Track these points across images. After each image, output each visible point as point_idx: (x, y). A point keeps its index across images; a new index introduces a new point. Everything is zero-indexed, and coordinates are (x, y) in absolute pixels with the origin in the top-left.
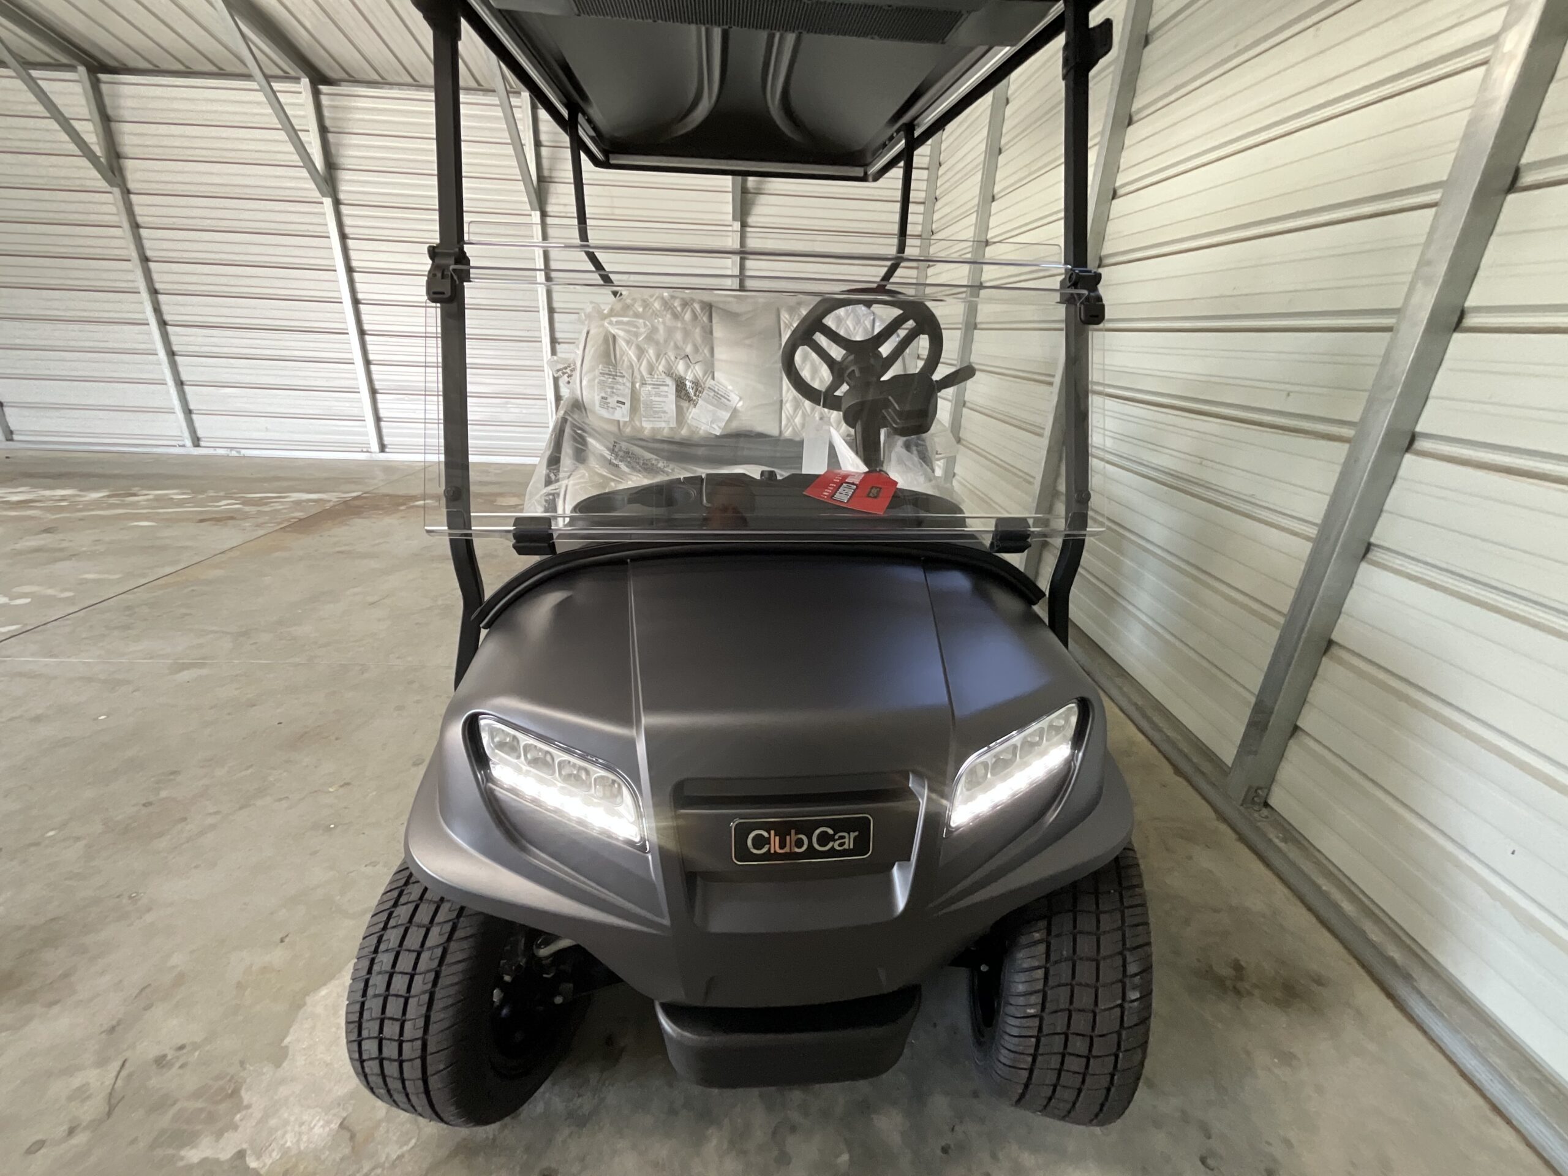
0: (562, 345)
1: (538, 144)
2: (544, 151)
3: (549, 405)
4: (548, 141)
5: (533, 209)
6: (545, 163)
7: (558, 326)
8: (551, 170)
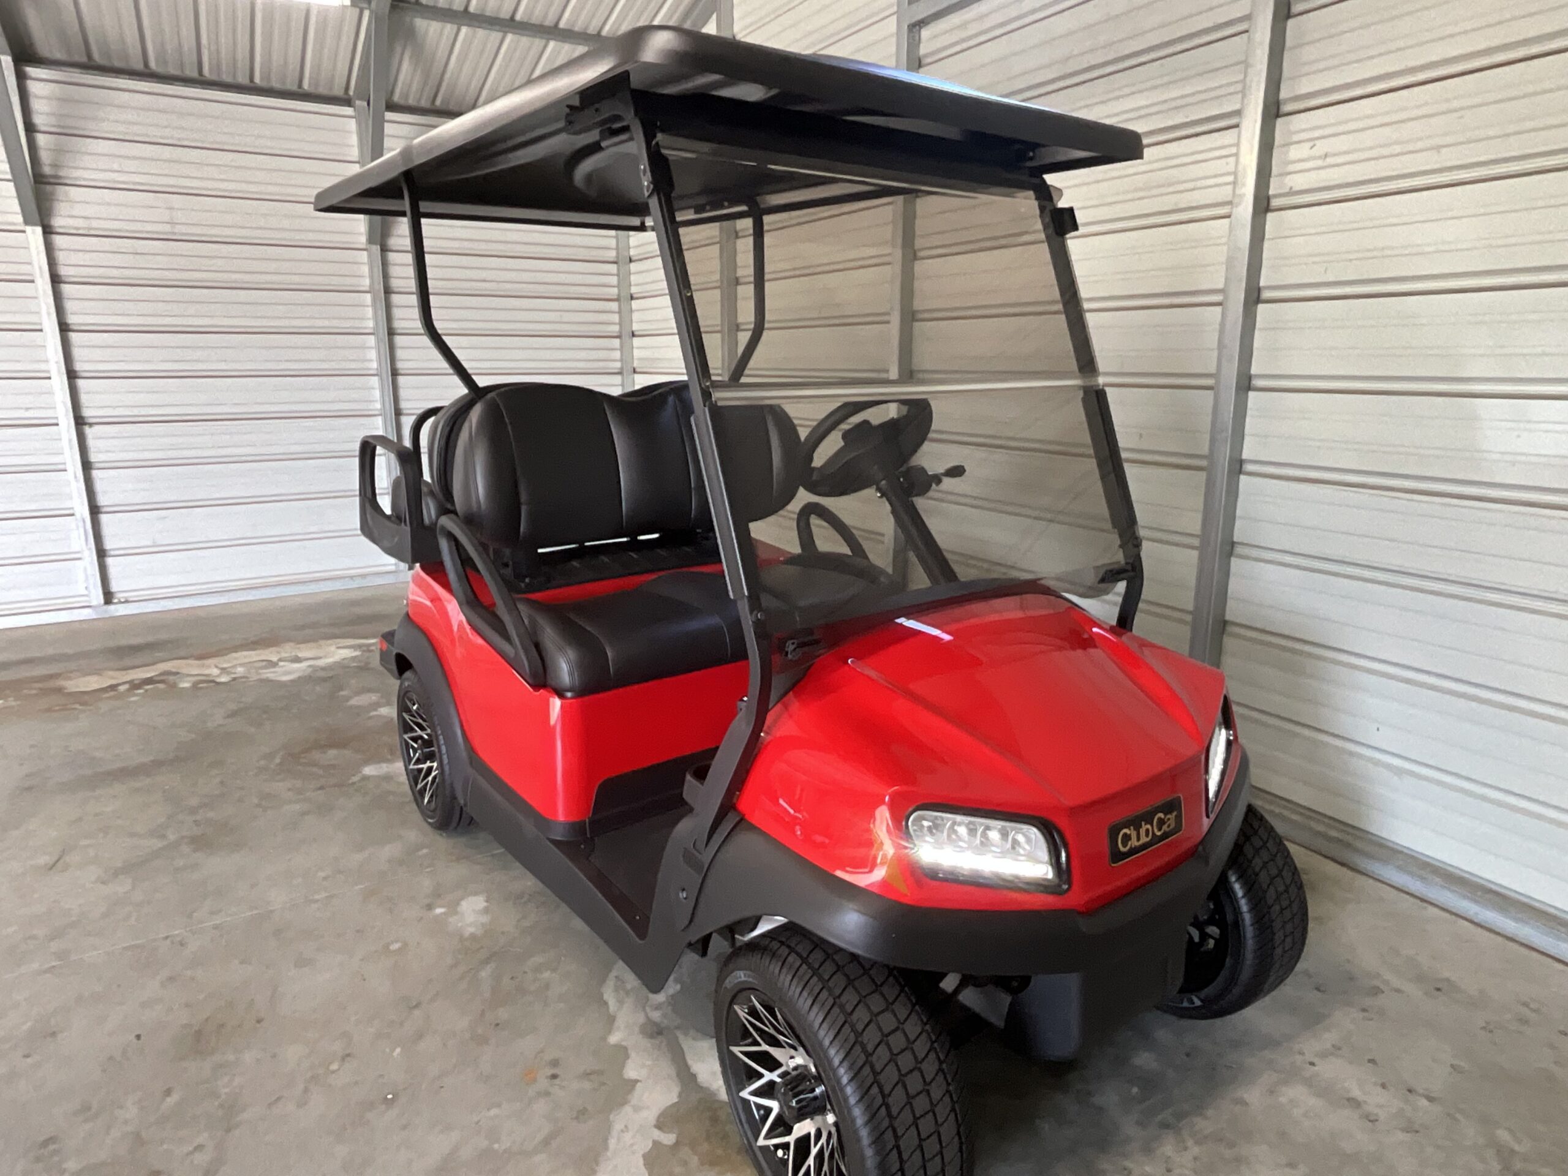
0: (96, 427)
1: (30, 128)
2: (41, 139)
3: (81, 524)
4: (45, 125)
5: (27, 222)
6: (45, 157)
7: (84, 398)
8: (55, 166)
